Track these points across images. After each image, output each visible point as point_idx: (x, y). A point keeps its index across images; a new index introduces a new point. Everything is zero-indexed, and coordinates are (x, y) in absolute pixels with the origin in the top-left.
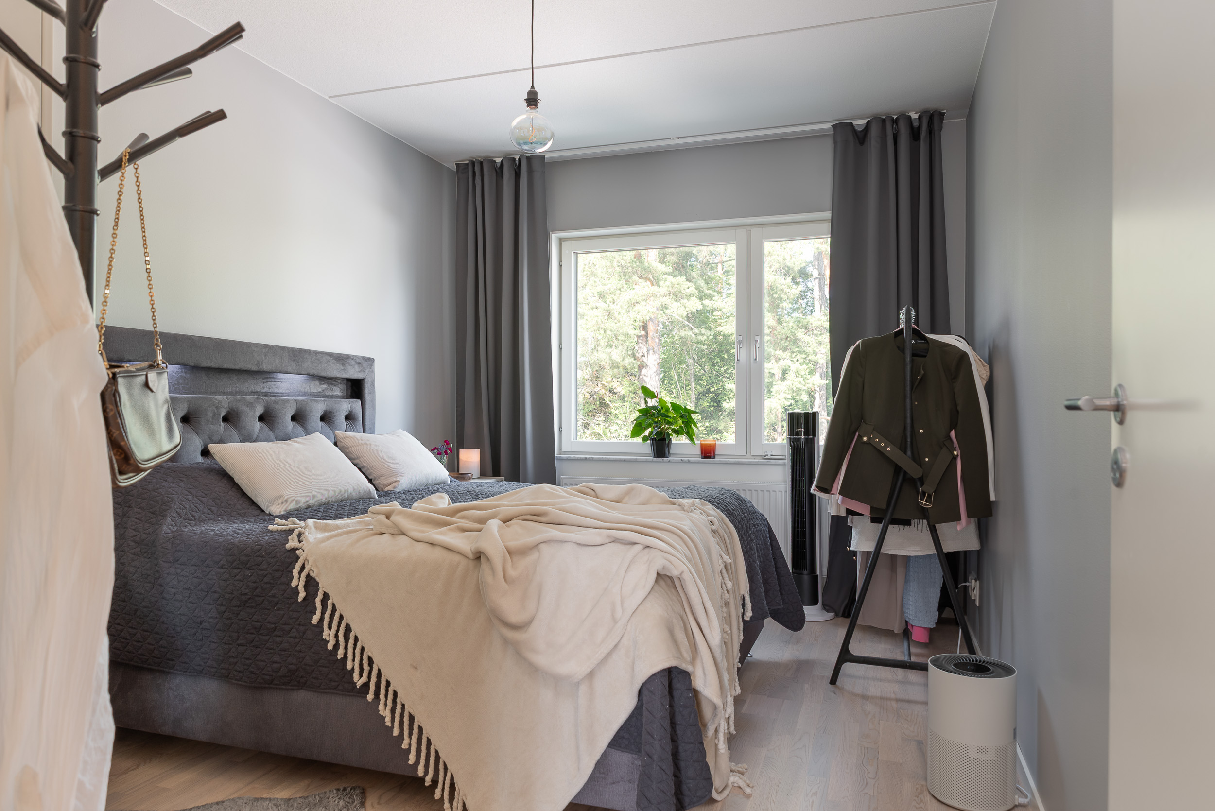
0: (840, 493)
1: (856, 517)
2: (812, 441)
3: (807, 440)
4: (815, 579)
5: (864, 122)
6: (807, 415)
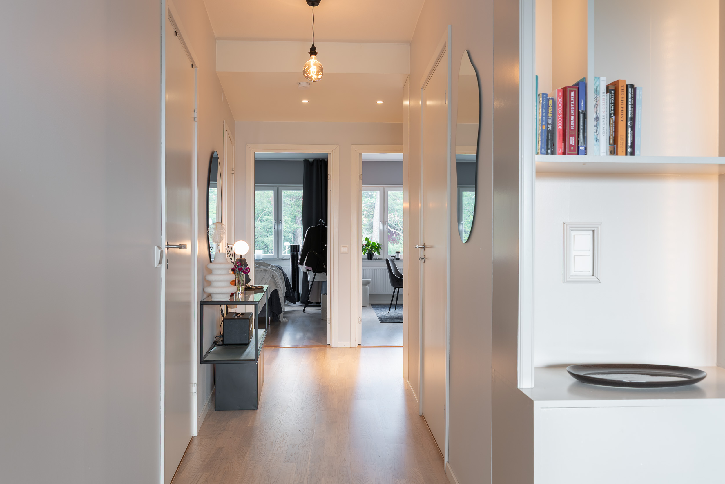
0: (305, 265)
1: (309, 272)
2: (298, 253)
3: (296, 253)
4: (298, 294)
5: (312, 160)
6: (296, 245)
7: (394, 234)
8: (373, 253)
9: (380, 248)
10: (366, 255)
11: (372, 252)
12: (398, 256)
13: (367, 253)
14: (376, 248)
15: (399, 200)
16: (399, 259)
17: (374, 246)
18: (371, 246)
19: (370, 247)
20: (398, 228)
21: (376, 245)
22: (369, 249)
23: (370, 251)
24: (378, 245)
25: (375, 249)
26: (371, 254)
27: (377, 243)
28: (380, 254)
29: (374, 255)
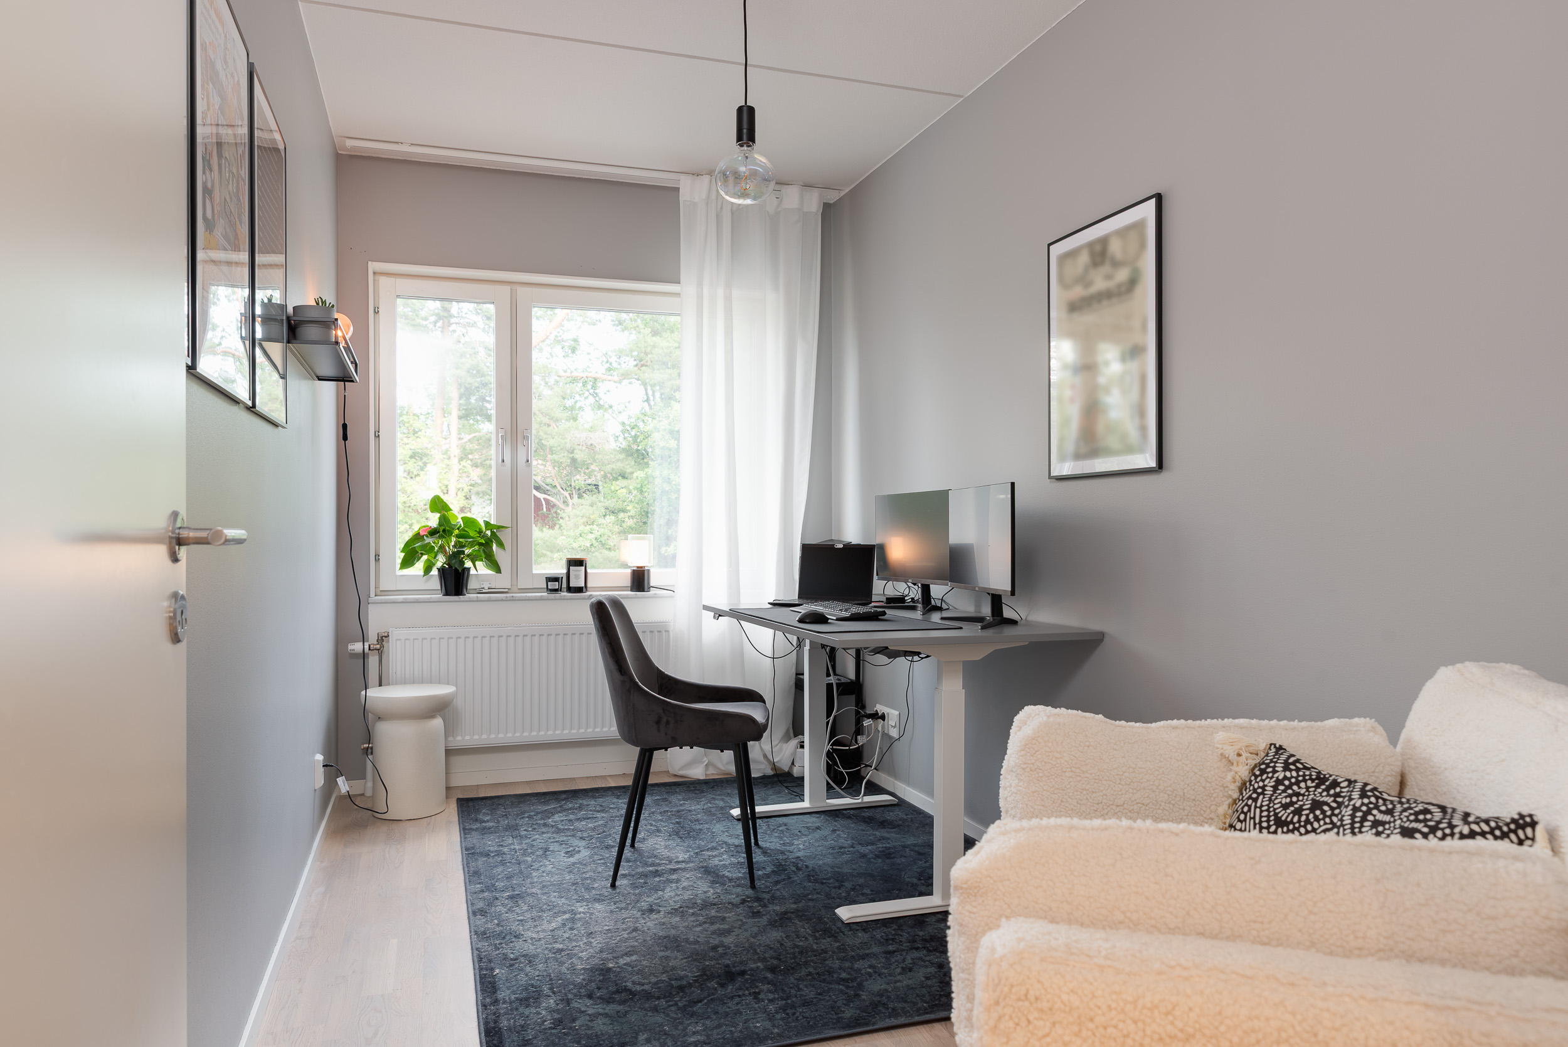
7: (544, 506)
8: (468, 564)
9: (501, 544)
10: (435, 572)
11: (463, 563)
12: (577, 577)
13: (439, 564)
14: (480, 544)
15: (555, 426)
16: (579, 590)
17: (472, 533)
18: (458, 536)
19: (454, 539)
20: (554, 491)
21: (480, 529)
22: (450, 548)
23: (456, 557)
24: (489, 533)
25: (477, 547)
26: (456, 570)
27: (487, 524)
28: (498, 570)
29: (473, 572)
